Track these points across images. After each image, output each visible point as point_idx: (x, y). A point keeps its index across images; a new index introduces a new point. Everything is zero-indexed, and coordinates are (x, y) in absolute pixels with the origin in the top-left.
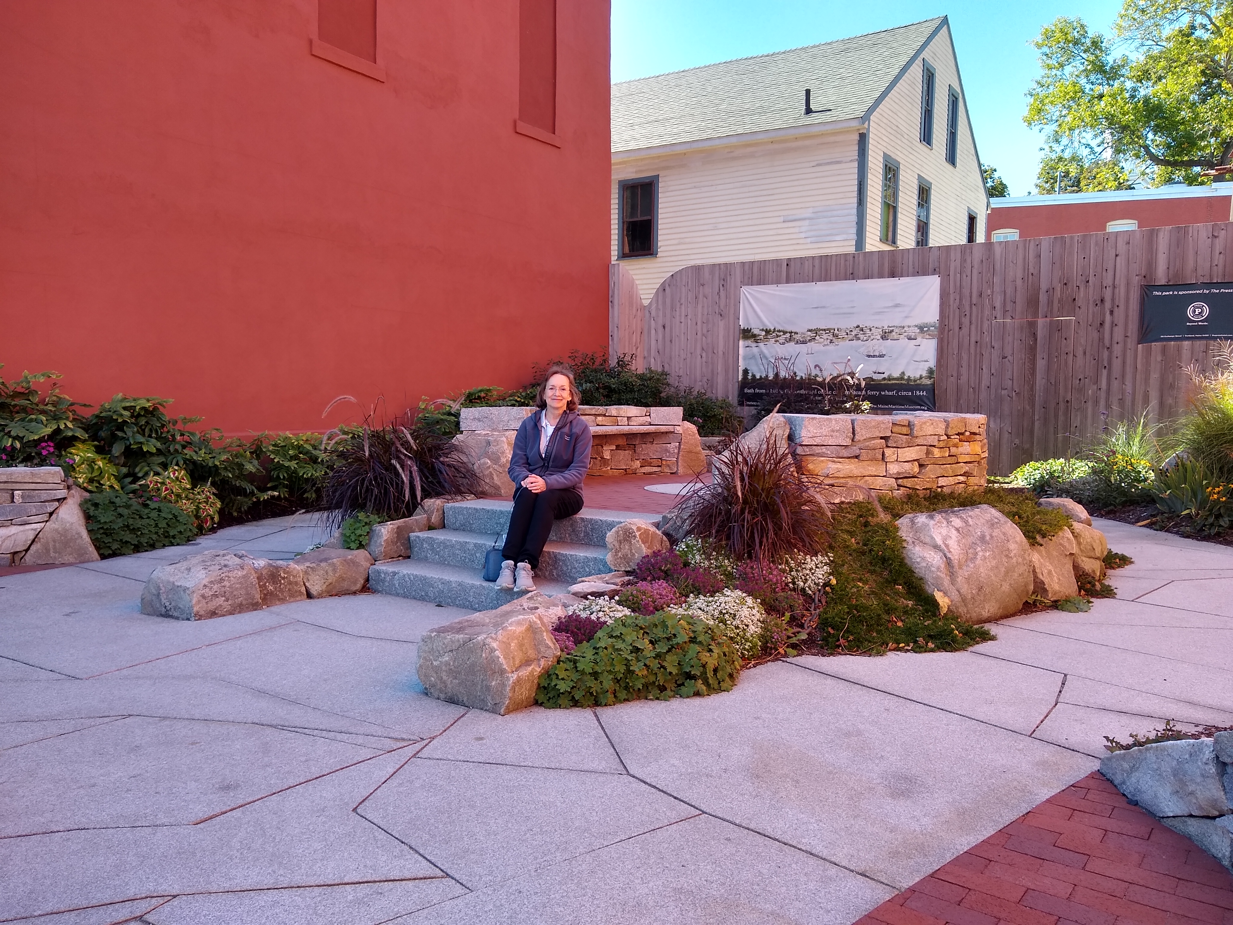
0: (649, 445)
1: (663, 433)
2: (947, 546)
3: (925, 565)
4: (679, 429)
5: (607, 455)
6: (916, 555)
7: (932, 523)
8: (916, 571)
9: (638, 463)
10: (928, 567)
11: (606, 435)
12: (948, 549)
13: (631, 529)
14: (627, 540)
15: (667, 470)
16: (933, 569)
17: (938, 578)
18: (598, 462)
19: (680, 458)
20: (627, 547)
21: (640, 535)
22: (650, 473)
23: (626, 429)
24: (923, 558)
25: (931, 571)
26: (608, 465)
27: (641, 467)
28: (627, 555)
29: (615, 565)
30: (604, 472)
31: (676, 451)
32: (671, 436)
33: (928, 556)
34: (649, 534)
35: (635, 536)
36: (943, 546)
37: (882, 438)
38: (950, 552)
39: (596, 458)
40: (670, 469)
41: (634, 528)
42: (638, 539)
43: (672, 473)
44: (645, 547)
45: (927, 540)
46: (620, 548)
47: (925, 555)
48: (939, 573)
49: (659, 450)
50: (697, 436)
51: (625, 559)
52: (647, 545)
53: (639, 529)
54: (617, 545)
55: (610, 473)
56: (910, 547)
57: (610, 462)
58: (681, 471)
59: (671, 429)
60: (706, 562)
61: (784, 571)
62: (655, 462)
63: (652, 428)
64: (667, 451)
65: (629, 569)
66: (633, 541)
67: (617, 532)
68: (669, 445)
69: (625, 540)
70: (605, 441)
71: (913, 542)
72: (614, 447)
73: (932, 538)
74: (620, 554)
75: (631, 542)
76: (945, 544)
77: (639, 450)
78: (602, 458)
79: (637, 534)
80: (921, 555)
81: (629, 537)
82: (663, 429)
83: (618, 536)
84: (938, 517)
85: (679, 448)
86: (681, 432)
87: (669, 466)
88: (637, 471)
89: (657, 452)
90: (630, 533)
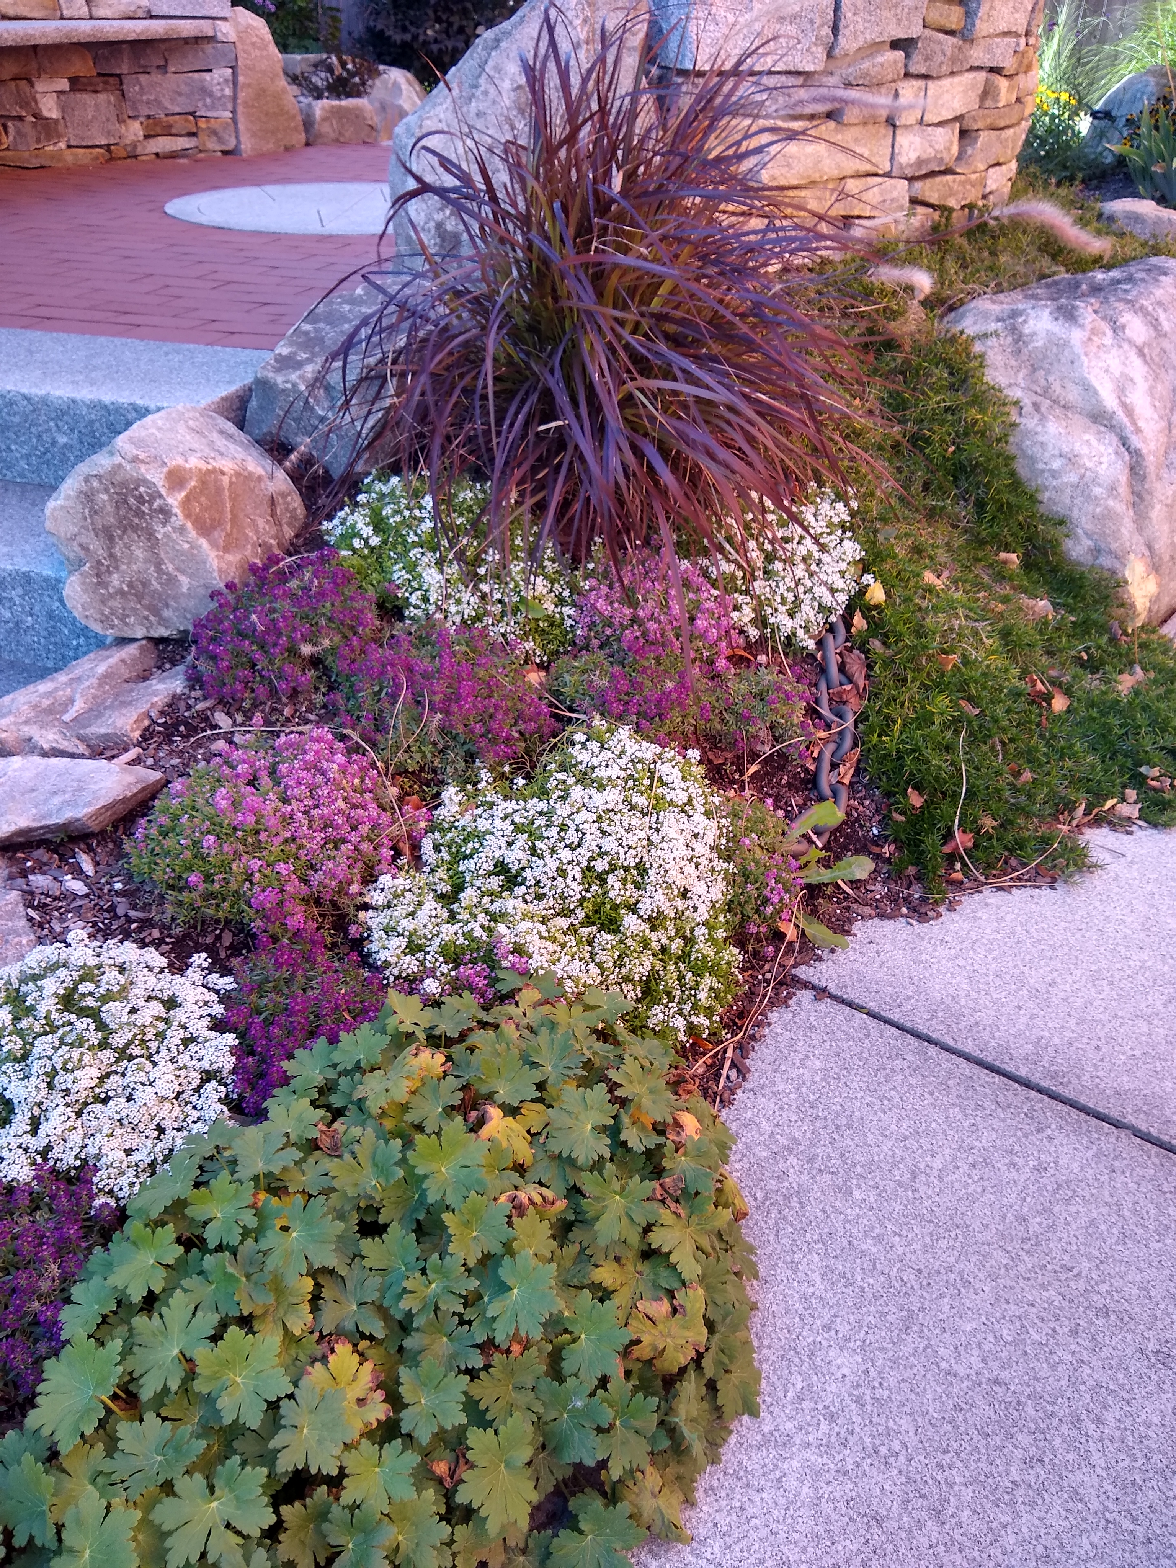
0: (156, 77)
1: (186, 41)
2: (1129, 411)
3: (1073, 478)
4: (226, 31)
5: (50, 108)
6: (1051, 450)
7: (1077, 336)
8: (1045, 496)
9: (135, 130)
10: (1082, 488)
11: (35, 47)
12: (1134, 423)
13: (145, 482)
14: (135, 528)
15: (212, 144)
16: (1097, 491)
17: (1109, 515)
18: (27, 129)
19: (240, 109)
20: (139, 553)
21: (186, 503)
22: (173, 155)
23: (85, 29)
24: (1071, 460)
25: (1089, 498)
26: (59, 136)
27: (146, 137)
28: (145, 584)
29: (105, 620)
30: (53, 156)
31: (228, 92)
32: (209, 48)
33: (1085, 450)
34: (219, 490)
35: (165, 512)
36: (1121, 415)
37: (895, 45)
38: (1138, 431)
39: (20, 118)
40: (220, 140)
41: (156, 477)
42: (179, 517)
43: (225, 153)
44: (214, 545)
45: (1073, 395)
46: (111, 556)
47: (1077, 447)
48: (1111, 503)
49: (184, 89)
50: (273, 49)
51: (140, 597)
52: (219, 535)
53: (176, 479)
54: (97, 546)
55: (69, 157)
56: (1029, 422)
57: (61, 127)
58: (247, 145)
59: (205, 28)
60: (466, 596)
61: (728, 585)
62: (180, 124)
63: (157, 28)
64: (205, 91)
65: (163, 632)
66: (161, 532)
67: (88, 497)
68: (207, 76)
69: (127, 527)
70: (34, 65)
71: (1036, 406)
72: (64, 84)
73: (1088, 388)
74: (115, 580)
75: (151, 535)
76: (1124, 405)
77: (132, 90)
78: (37, 116)
79: (174, 501)
80: (1066, 449)
81: (140, 514)
82: (187, 28)
83: (94, 512)
84: (1087, 312)
85: (235, 83)
86: (232, 37)
87: (215, 133)
88: (139, 150)
89: (180, 94)
90: (140, 499)
